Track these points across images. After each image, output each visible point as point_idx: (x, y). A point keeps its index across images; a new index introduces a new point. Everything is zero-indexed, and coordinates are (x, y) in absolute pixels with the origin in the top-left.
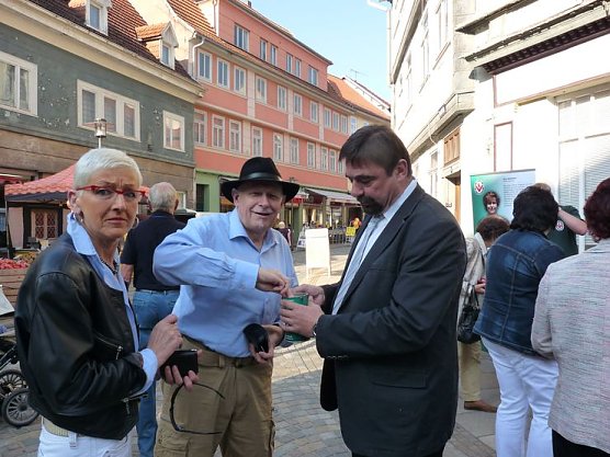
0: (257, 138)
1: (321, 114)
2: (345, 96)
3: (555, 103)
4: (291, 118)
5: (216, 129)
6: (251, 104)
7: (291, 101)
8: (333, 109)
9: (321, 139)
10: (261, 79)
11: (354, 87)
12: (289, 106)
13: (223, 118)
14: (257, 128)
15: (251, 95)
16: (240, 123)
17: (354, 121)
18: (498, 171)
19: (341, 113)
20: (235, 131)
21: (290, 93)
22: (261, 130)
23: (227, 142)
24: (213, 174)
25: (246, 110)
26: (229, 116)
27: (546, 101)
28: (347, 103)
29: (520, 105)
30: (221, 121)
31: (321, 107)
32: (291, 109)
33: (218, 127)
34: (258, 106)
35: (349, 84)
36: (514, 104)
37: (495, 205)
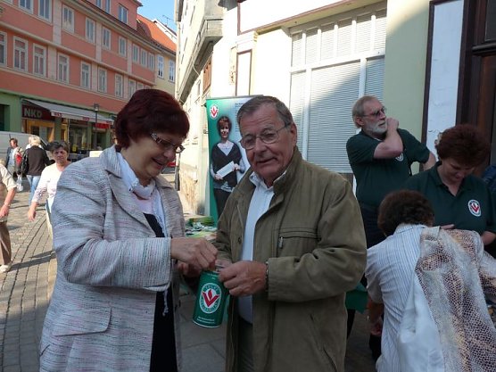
0: (63, 64)
1: (130, 50)
2: (155, 37)
3: (289, 35)
4: (99, 49)
5: (17, 51)
6: (57, 31)
7: (99, 34)
8: (141, 47)
9: (129, 72)
10: (69, 9)
11: (164, 31)
12: (97, 37)
13: (26, 42)
14: (65, 56)
15: (57, 21)
16: (45, 49)
17: (161, 59)
18: (238, 95)
19: (149, 50)
20: (40, 56)
21: (99, 27)
22: (68, 58)
23: (30, 66)
24: (16, 95)
25: (52, 37)
26: (32, 40)
27: (280, 30)
28: (155, 43)
29: (259, 34)
30: (24, 44)
31: (130, 43)
32: (99, 41)
33: (21, 50)
34: (64, 34)
35: (161, 28)
36: (253, 32)
37: (227, 130)
